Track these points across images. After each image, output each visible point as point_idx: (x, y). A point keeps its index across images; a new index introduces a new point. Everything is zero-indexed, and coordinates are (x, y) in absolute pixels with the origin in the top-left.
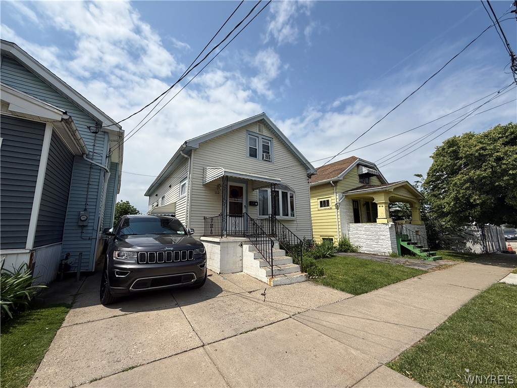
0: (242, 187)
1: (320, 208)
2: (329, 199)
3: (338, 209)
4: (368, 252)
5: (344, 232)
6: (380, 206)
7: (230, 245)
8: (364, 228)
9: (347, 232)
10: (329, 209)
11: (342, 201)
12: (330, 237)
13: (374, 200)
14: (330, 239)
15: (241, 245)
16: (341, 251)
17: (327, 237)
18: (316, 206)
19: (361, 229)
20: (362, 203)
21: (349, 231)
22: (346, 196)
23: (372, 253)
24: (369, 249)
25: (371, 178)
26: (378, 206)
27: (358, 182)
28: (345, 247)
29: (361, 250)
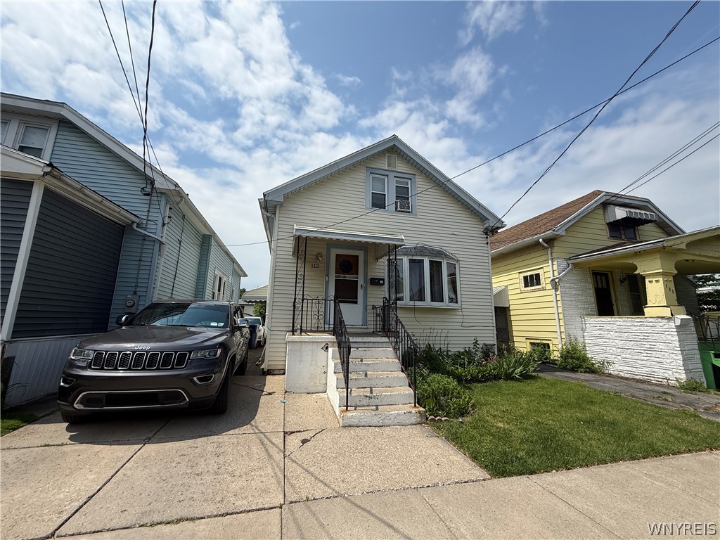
0: (358, 256)
1: (523, 289)
2: (540, 272)
3: (556, 289)
4: (628, 376)
5: (573, 333)
6: (650, 282)
7: (308, 348)
8: (615, 327)
9: (579, 334)
10: (539, 290)
11: (565, 275)
12: (545, 342)
13: (636, 269)
14: (544, 345)
15: (327, 348)
16: (564, 369)
17: (539, 341)
18: (518, 286)
19: (608, 327)
20: (617, 277)
21: (583, 330)
22: (576, 266)
23: (638, 377)
24: (628, 369)
25: (641, 227)
26: (647, 281)
27: (606, 238)
28: (575, 361)
29: (611, 370)
